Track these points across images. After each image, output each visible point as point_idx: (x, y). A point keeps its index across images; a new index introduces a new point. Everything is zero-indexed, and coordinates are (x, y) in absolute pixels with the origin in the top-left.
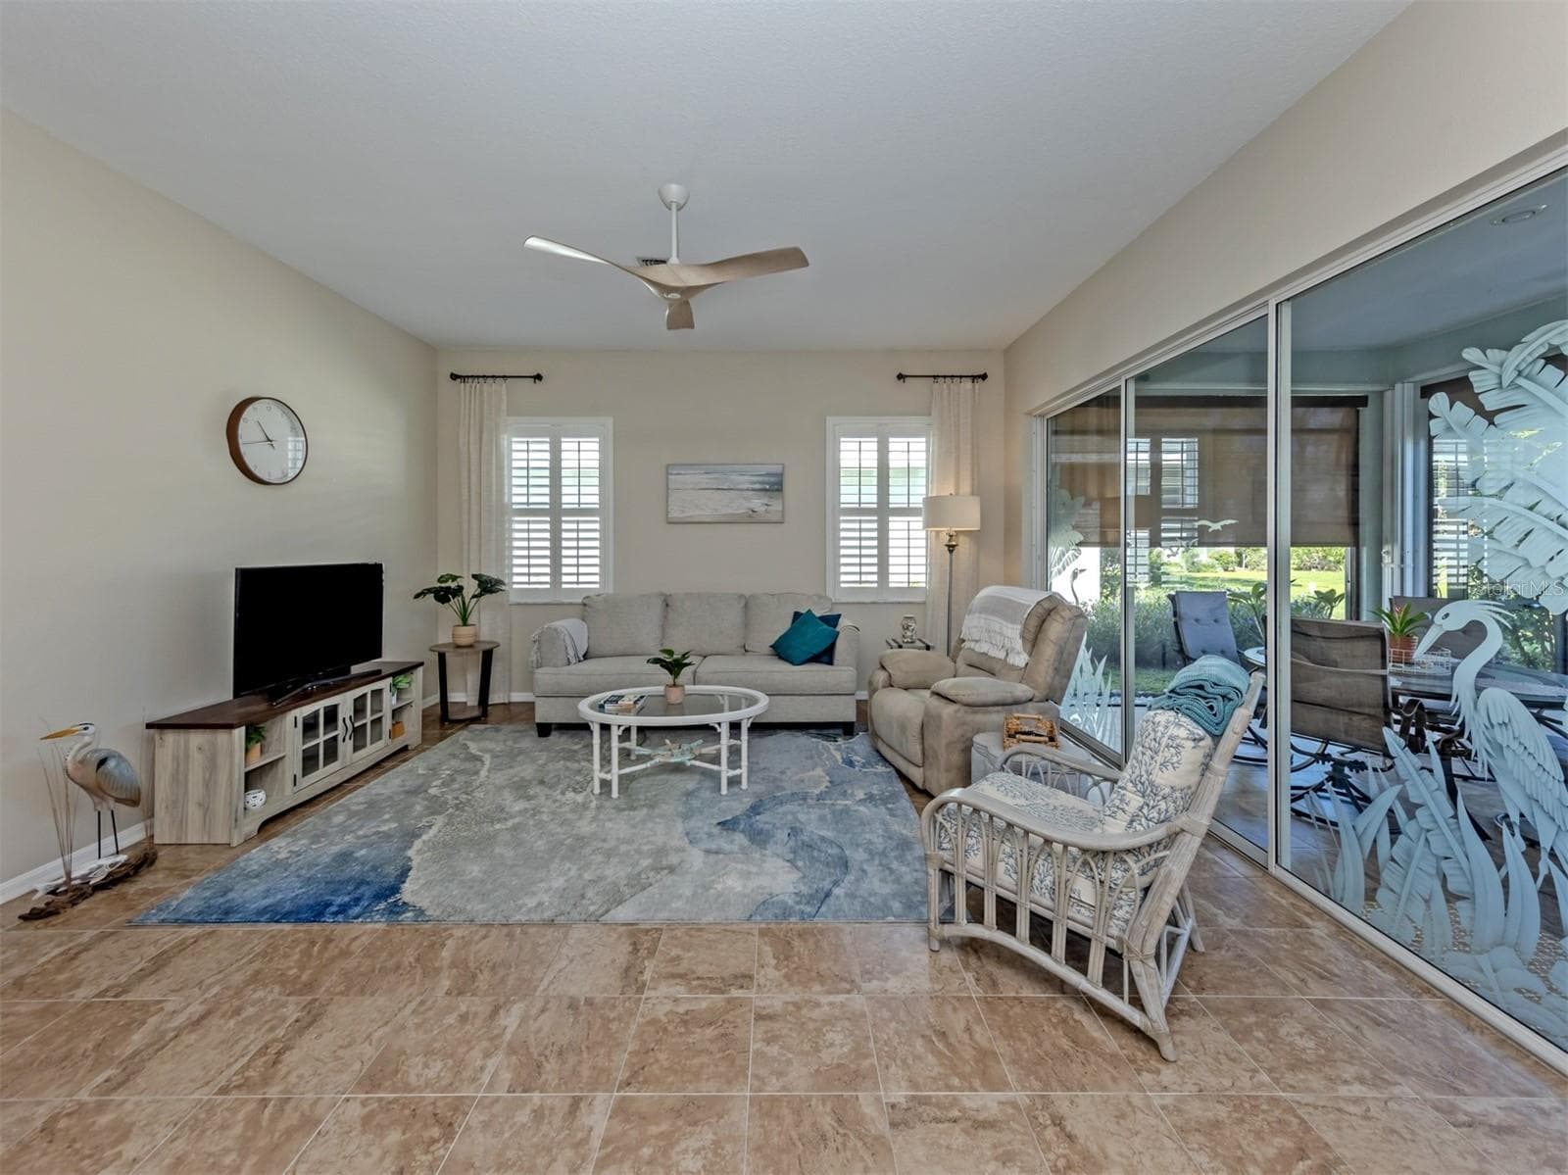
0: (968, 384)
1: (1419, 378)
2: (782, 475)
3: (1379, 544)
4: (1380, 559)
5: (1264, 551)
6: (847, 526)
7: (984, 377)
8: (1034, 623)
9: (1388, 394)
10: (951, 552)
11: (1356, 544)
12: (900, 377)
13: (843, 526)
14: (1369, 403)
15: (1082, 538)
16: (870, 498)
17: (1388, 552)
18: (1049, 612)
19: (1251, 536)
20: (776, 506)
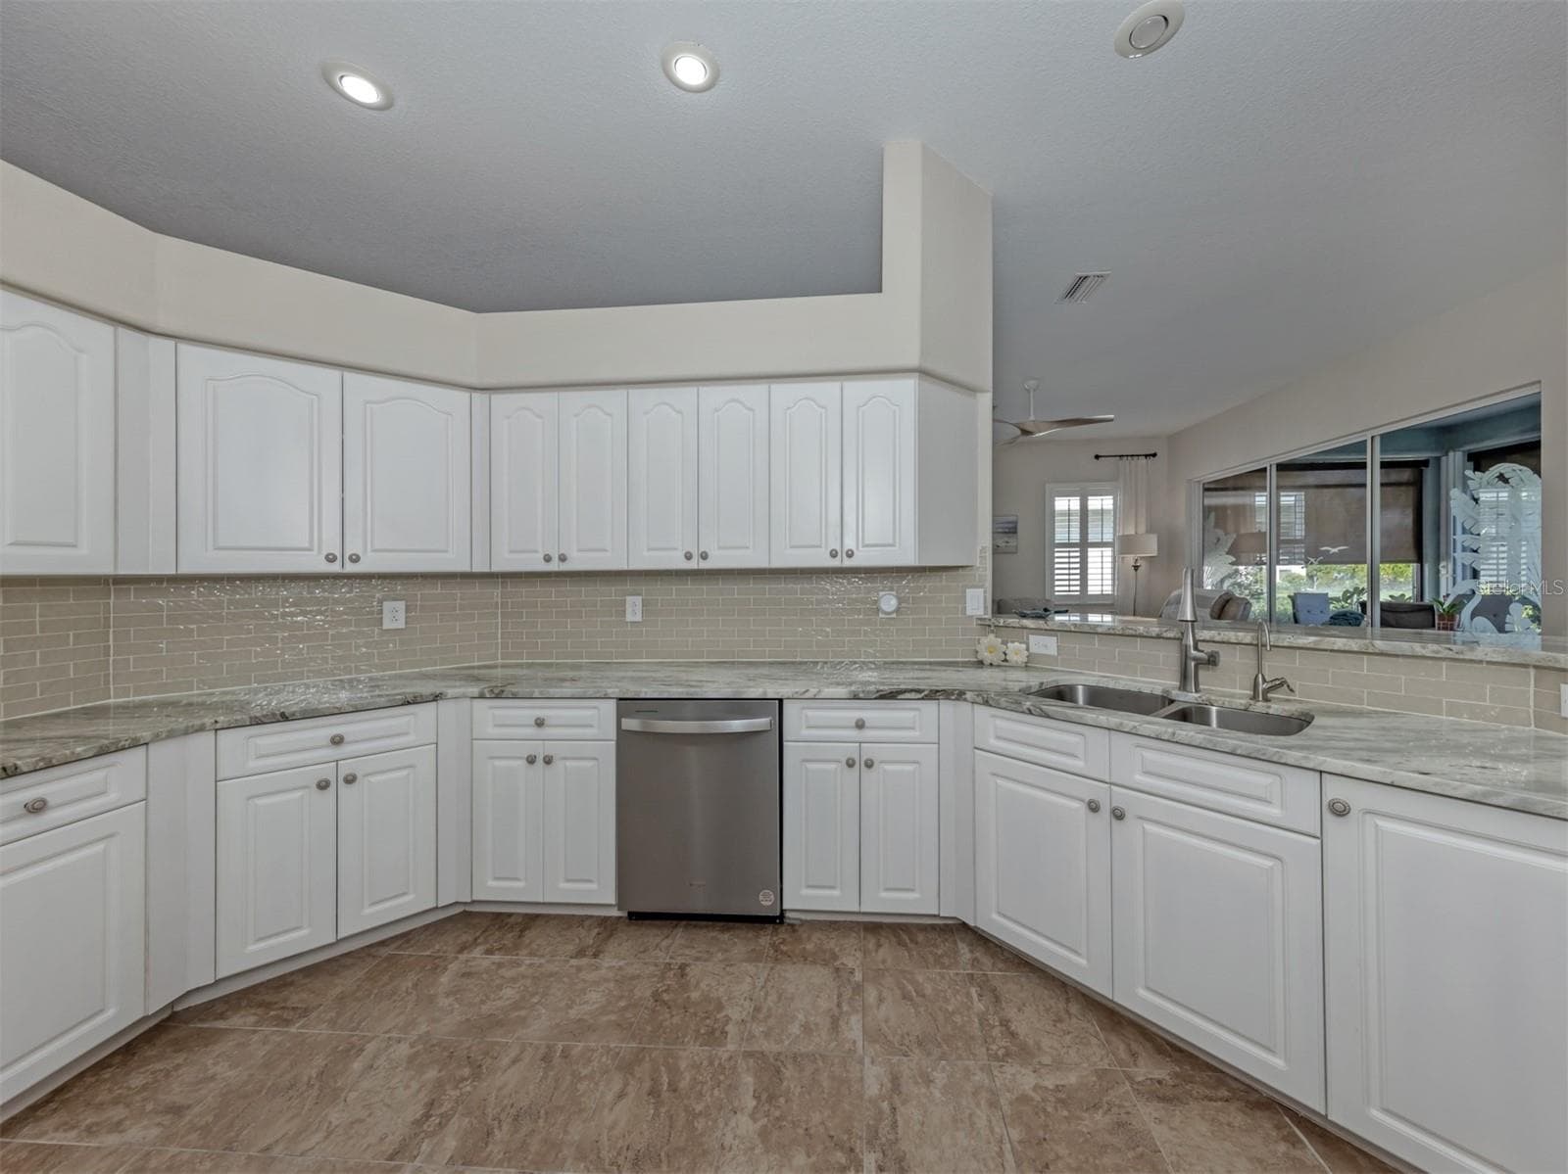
0: (1143, 460)
1: (1467, 448)
2: (1016, 523)
3: (1438, 560)
4: (1438, 572)
5: (1365, 566)
6: (1060, 555)
7: (1154, 455)
8: (1218, 607)
9: (1444, 458)
10: (1136, 570)
11: (1420, 559)
12: (1097, 457)
13: (1057, 555)
14: (1430, 465)
15: (1234, 559)
16: (1076, 537)
17: (1443, 567)
18: (1227, 601)
19: (1355, 556)
20: (1013, 542)
